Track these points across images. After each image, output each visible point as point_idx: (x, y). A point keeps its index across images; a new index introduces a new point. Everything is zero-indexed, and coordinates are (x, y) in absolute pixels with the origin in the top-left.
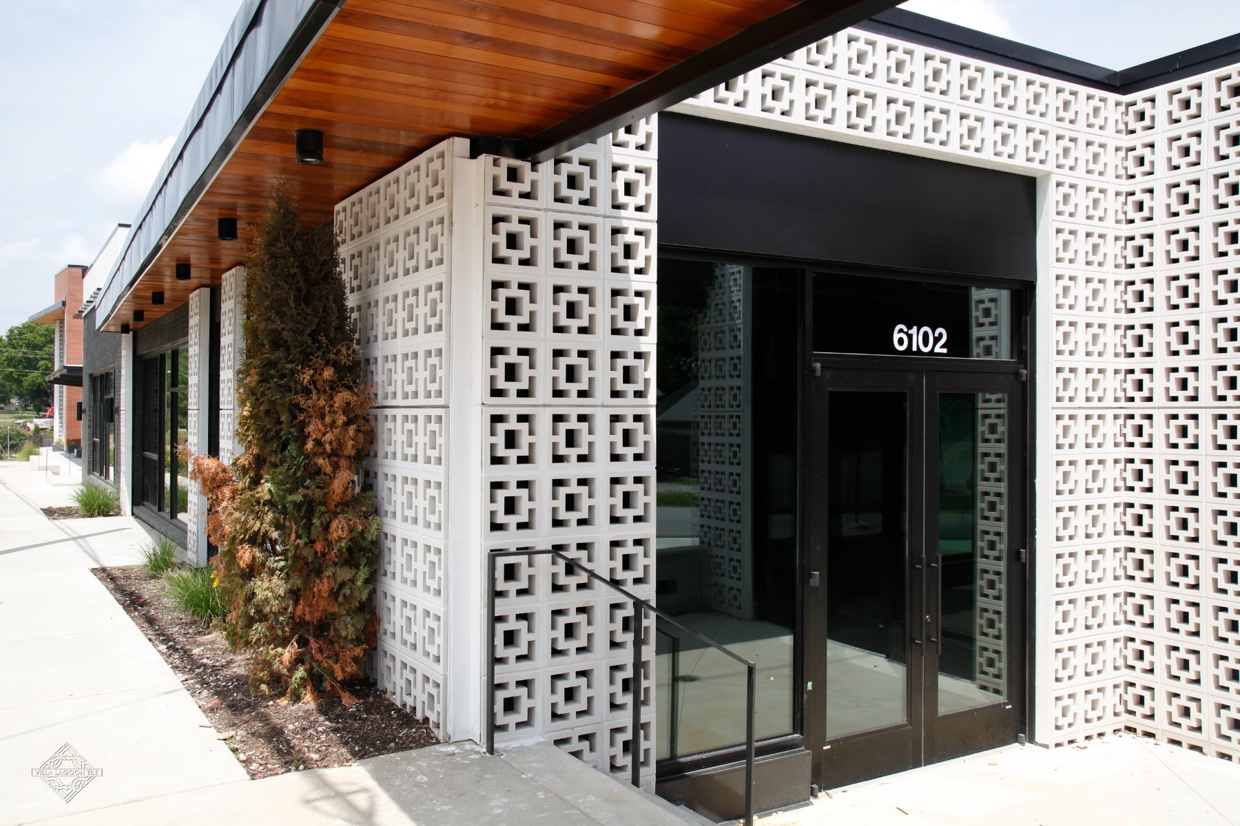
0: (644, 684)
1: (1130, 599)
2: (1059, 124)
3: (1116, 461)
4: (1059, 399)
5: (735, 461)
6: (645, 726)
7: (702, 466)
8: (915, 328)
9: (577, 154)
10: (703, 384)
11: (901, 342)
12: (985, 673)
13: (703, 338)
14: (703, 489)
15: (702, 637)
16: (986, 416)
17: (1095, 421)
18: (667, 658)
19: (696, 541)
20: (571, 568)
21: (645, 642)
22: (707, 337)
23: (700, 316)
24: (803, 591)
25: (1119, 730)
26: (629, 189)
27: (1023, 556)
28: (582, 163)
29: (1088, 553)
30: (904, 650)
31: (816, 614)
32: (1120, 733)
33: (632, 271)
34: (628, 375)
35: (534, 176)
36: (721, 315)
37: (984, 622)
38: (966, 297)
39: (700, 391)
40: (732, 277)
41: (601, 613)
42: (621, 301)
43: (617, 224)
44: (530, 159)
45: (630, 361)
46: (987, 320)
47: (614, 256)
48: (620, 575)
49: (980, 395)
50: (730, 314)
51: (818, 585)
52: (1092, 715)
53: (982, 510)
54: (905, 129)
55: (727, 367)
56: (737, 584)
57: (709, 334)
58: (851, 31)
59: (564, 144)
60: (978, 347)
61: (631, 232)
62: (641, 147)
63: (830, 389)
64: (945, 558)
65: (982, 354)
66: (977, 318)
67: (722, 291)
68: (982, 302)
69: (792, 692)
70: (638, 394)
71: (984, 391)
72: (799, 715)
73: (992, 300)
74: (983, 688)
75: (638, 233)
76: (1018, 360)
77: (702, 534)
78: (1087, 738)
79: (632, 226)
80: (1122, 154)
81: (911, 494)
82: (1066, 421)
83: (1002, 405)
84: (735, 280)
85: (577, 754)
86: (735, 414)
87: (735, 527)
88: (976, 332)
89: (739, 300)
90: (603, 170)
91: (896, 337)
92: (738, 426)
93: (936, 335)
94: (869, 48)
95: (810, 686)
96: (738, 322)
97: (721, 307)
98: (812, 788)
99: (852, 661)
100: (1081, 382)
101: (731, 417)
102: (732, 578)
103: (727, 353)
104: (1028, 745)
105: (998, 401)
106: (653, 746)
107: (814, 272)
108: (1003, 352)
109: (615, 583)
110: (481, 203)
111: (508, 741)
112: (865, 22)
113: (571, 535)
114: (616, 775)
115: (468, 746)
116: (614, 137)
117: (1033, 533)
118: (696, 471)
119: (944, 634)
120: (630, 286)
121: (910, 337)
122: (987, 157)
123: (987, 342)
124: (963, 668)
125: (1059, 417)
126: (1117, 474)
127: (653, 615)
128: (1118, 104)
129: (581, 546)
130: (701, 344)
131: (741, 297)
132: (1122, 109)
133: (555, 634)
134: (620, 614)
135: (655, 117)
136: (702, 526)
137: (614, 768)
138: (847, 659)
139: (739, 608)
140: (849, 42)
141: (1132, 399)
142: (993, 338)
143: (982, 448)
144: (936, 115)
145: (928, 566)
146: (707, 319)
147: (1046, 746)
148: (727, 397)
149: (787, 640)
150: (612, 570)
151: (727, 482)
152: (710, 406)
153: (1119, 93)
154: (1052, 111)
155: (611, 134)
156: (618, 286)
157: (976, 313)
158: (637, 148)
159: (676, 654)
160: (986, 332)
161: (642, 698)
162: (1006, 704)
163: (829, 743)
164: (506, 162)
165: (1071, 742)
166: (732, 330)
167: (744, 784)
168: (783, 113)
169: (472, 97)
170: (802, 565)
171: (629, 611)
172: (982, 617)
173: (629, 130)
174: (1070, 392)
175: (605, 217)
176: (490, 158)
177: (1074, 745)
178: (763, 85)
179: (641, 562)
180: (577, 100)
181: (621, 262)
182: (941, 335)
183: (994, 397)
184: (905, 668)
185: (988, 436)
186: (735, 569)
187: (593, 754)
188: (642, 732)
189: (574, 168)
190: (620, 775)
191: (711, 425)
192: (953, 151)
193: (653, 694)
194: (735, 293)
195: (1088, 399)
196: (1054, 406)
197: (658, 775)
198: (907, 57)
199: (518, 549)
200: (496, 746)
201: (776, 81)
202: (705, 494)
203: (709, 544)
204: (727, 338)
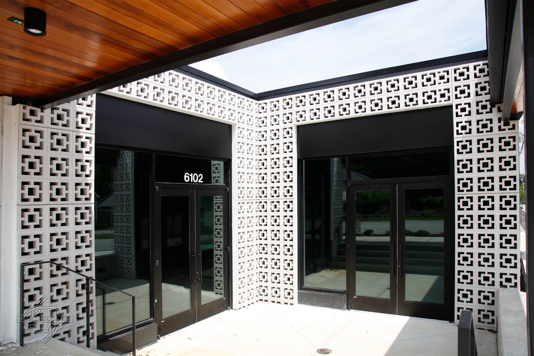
0: (91, 308)
1: (261, 260)
2: (239, 108)
3: (256, 217)
4: (239, 197)
5: (128, 221)
6: (92, 324)
7: (115, 224)
8: (192, 174)
9: (61, 107)
10: (115, 193)
11: (187, 179)
12: (217, 288)
13: (115, 176)
14: (115, 232)
15: (114, 288)
16: (217, 203)
17: (250, 204)
18: (100, 297)
19: (113, 251)
20: (59, 267)
21: (91, 293)
22: (117, 176)
23: (114, 168)
24: (153, 268)
25: (258, 301)
26: (83, 121)
27: (228, 249)
28: (63, 110)
29: (248, 246)
30: (190, 285)
31: (158, 275)
32: (258, 302)
33: (84, 152)
34: (82, 192)
35: (42, 114)
36: (122, 168)
37: (216, 272)
38: (210, 163)
39: (114, 196)
40: (127, 154)
41: (72, 284)
42: (80, 164)
43: (78, 134)
44: (40, 107)
45: (83, 187)
46: (217, 171)
47: (77, 147)
48: (80, 268)
49: (214, 196)
50: (126, 168)
51: (158, 265)
52: (250, 297)
53: (215, 234)
54: (189, 106)
55: (125, 187)
56: (129, 267)
57: (118, 175)
58: (171, 71)
59: (56, 103)
60: (214, 180)
61: (84, 138)
62: (89, 106)
63: (161, 196)
64: (202, 252)
65: (215, 183)
66: (213, 170)
67: (123, 159)
68: (215, 165)
69: (149, 303)
70: (87, 199)
71: (216, 195)
72: (152, 312)
73: (218, 164)
74: (217, 293)
75: (87, 138)
76: (226, 184)
77: (115, 249)
78: (248, 305)
79: (84, 135)
80: (258, 119)
81: (191, 231)
82: (241, 204)
83: (221, 199)
84: (128, 155)
85: (63, 340)
86: (128, 204)
87: (128, 246)
88: (213, 175)
89: (129, 163)
90: (73, 114)
91: (185, 177)
92: (129, 209)
93: (199, 176)
94: (176, 77)
95: (156, 301)
96: (129, 170)
97: (122, 165)
98: (158, 336)
99: (172, 290)
100: (246, 192)
101: (126, 205)
102: (128, 264)
103: (125, 182)
104: (230, 310)
105: (220, 198)
106: (95, 331)
107: (156, 154)
108: (221, 182)
109: (78, 272)
110: (17, 123)
111: (31, 339)
112: (177, 69)
113: (59, 255)
114: (80, 345)
115: (10, 346)
116: (77, 101)
117: (231, 241)
118: (113, 226)
119: (203, 277)
120: (84, 158)
121: (190, 177)
122: (216, 117)
123: (216, 178)
124: (210, 287)
125: (239, 203)
126: (257, 221)
127: (94, 282)
128: (256, 104)
129: (63, 259)
130: (114, 179)
131: (130, 162)
132: (257, 105)
133: (52, 294)
134: (80, 283)
135: (95, 95)
136: (116, 246)
137: (79, 342)
138: (170, 289)
139: (131, 275)
140: (169, 75)
141: (261, 197)
142: (218, 177)
143: (215, 214)
144: (199, 102)
145: (197, 255)
146: (117, 170)
147: (236, 310)
148: (125, 198)
149: (148, 285)
150: (77, 267)
151: (125, 230)
152: (118, 202)
153: (257, 100)
154: (236, 104)
155: (76, 100)
156: (78, 158)
157: (213, 169)
158: (87, 106)
159: (104, 295)
160: (216, 175)
161: (90, 314)
162: (223, 298)
163: (163, 320)
164: (29, 108)
165: (244, 307)
166: (126, 174)
167: (132, 339)
168: (145, 97)
169: (13, 81)
170: (152, 258)
171: (84, 282)
172: (216, 270)
173: (84, 99)
174: (243, 195)
175: (73, 131)
176: (22, 106)
177: (244, 308)
178: (137, 87)
179: (89, 263)
180: (61, 86)
181: (80, 149)
182: (201, 176)
183: (219, 197)
184: (190, 290)
185: (217, 210)
186: (129, 261)
187: (70, 338)
188: (91, 327)
189: (60, 112)
190: (82, 344)
191: (119, 209)
192: (204, 115)
193: (95, 312)
194: (128, 160)
195: (248, 197)
196: (237, 199)
197: (98, 342)
198: (190, 82)
199: (35, 262)
200: (24, 342)
201: (143, 86)
202: (117, 234)
203: (118, 253)
204: (125, 177)
